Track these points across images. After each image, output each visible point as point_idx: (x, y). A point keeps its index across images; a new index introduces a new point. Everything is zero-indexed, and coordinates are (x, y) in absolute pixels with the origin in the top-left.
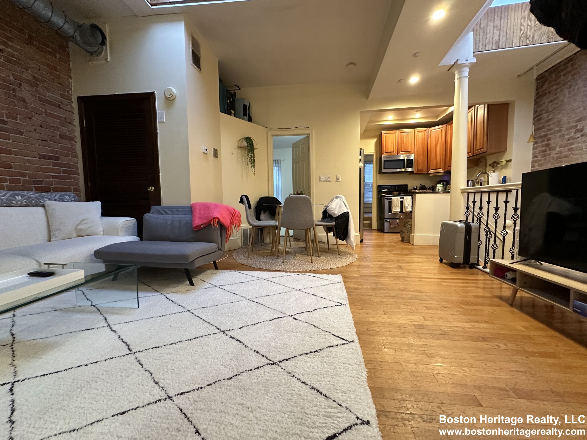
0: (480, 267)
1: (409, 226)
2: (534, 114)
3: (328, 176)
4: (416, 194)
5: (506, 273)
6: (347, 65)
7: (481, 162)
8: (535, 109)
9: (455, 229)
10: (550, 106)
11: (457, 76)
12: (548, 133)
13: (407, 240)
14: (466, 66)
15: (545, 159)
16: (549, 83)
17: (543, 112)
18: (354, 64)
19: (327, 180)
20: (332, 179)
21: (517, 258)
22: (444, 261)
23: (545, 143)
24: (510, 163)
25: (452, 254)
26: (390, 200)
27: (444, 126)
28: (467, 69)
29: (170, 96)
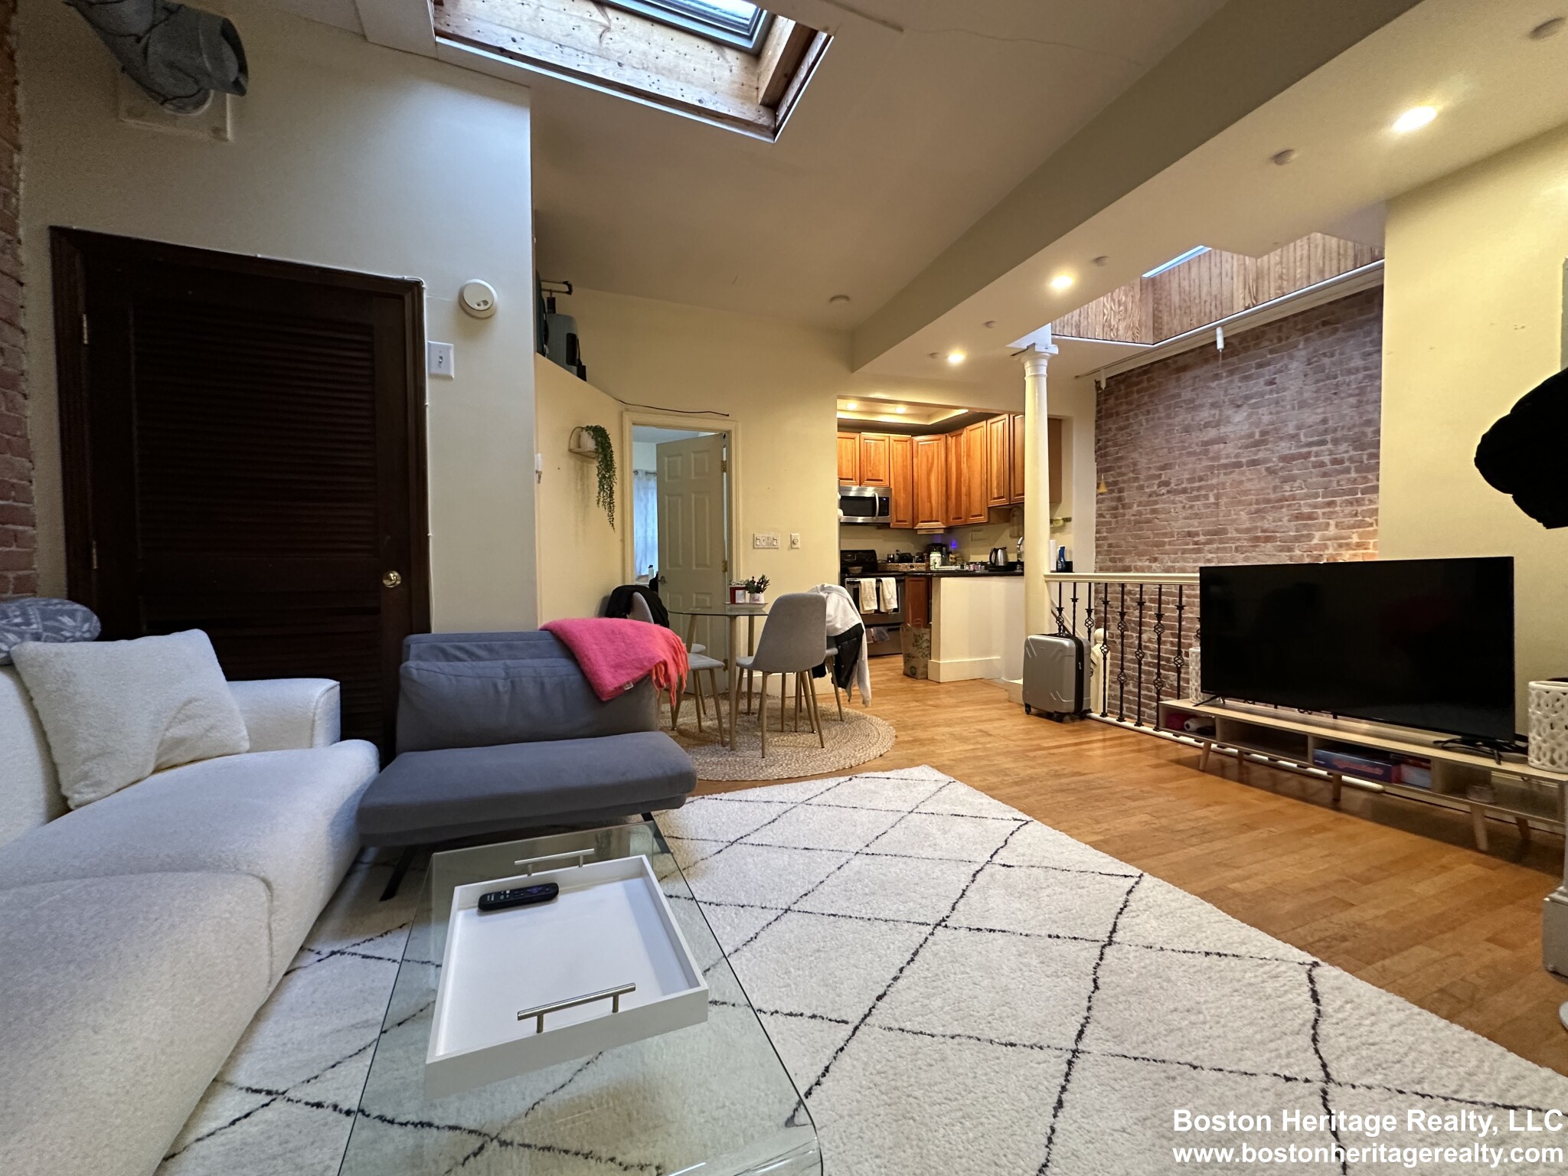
0: (1096, 715)
1: (925, 645)
2: (1096, 444)
3: (772, 535)
4: (943, 579)
5: (1187, 722)
6: (833, 299)
7: (1014, 516)
8: (1096, 436)
9: (1061, 651)
10: (1119, 436)
11: (1029, 372)
12: (1119, 479)
13: (922, 674)
14: (1044, 357)
15: (1117, 522)
16: (1117, 398)
17: (1110, 443)
18: (847, 298)
19: (771, 545)
20: (783, 542)
21: (1202, 697)
22: (1033, 710)
23: (1116, 495)
24: (1068, 524)
25: (1056, 696)
26: (856, 586)
27: (943, 437)
28: (1045, 362)
29: (482, 307)
